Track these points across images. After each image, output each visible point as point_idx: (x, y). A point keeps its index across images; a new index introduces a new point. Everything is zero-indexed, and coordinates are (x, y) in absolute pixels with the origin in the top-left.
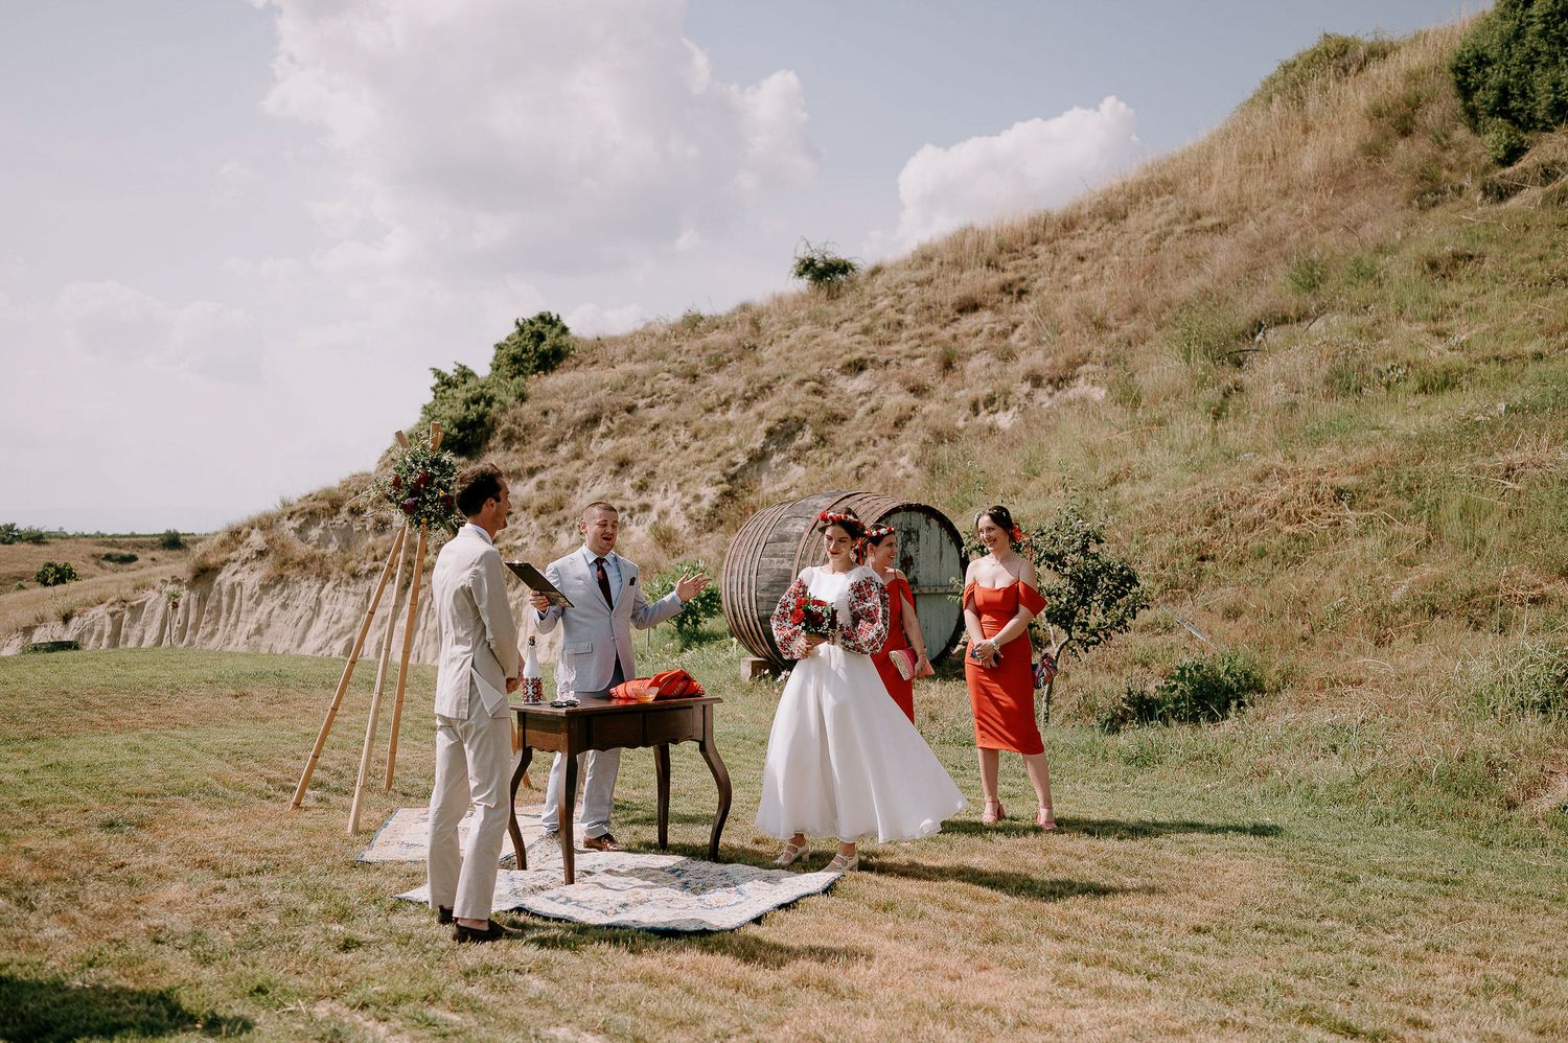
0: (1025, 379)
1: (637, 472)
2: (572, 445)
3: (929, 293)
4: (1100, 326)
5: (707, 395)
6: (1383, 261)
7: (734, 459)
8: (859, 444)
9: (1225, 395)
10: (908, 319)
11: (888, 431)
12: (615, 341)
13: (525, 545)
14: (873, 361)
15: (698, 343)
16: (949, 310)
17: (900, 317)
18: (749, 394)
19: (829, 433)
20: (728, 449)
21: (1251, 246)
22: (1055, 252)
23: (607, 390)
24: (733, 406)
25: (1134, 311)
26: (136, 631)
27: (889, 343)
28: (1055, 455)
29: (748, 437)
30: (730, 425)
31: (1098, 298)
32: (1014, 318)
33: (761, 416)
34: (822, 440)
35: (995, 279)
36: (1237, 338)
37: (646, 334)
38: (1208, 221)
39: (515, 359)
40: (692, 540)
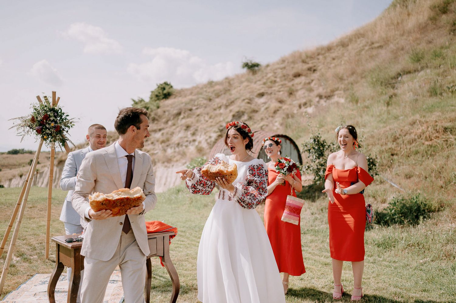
0: (317, 96)
1: (192, 130)
2: (173, 121)
3: (285, 72)
4: (341, 79)
5: (214, 105)
6: (444, 51)
7: (222, 125)
8: (262, 119)
9: (390, 98)
10: (278, 80)
11: (271, 115)
12: (187, 90)
13: (157, 153)
14: (267, 93)
15: (212, 89)
16: (291, 77)
17: (275, 79)
18: (227, 104)
19: (253, 116)
20: (220, 122)
21: (392, 52)
22: (325, 58)
23: (184, 104)
24: (223, 109)
25: (353, 74)
26: (41, 180)
27: (271, 87)
28: (329, 119)
29: (227, 118)
30: (221, 114)
31: (340, 70)
32: (312, 78)
33: (231, 111)
34: (250, 118)
35: (306, 66)
36: (392, 79)
37: (196, 88)
38: (376, 45)
39: (157, 96)
40: (208, 151)
